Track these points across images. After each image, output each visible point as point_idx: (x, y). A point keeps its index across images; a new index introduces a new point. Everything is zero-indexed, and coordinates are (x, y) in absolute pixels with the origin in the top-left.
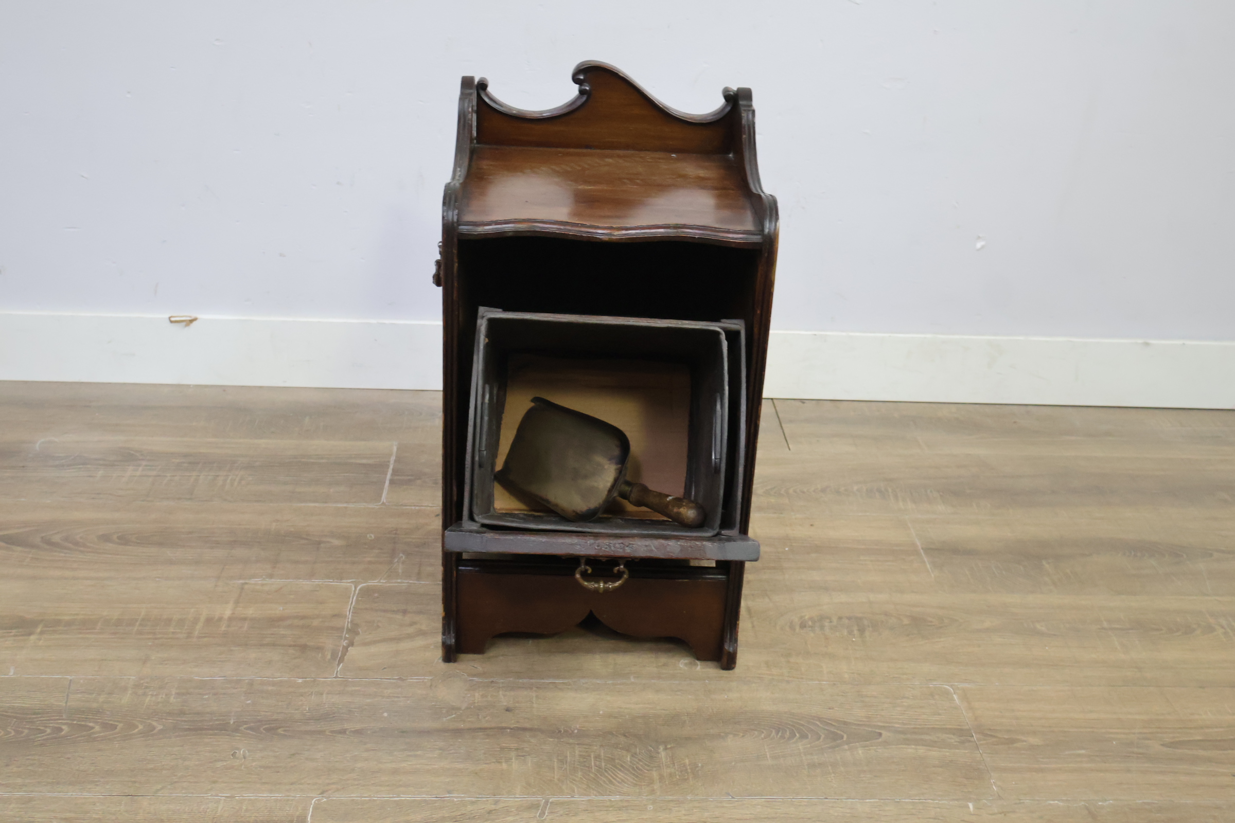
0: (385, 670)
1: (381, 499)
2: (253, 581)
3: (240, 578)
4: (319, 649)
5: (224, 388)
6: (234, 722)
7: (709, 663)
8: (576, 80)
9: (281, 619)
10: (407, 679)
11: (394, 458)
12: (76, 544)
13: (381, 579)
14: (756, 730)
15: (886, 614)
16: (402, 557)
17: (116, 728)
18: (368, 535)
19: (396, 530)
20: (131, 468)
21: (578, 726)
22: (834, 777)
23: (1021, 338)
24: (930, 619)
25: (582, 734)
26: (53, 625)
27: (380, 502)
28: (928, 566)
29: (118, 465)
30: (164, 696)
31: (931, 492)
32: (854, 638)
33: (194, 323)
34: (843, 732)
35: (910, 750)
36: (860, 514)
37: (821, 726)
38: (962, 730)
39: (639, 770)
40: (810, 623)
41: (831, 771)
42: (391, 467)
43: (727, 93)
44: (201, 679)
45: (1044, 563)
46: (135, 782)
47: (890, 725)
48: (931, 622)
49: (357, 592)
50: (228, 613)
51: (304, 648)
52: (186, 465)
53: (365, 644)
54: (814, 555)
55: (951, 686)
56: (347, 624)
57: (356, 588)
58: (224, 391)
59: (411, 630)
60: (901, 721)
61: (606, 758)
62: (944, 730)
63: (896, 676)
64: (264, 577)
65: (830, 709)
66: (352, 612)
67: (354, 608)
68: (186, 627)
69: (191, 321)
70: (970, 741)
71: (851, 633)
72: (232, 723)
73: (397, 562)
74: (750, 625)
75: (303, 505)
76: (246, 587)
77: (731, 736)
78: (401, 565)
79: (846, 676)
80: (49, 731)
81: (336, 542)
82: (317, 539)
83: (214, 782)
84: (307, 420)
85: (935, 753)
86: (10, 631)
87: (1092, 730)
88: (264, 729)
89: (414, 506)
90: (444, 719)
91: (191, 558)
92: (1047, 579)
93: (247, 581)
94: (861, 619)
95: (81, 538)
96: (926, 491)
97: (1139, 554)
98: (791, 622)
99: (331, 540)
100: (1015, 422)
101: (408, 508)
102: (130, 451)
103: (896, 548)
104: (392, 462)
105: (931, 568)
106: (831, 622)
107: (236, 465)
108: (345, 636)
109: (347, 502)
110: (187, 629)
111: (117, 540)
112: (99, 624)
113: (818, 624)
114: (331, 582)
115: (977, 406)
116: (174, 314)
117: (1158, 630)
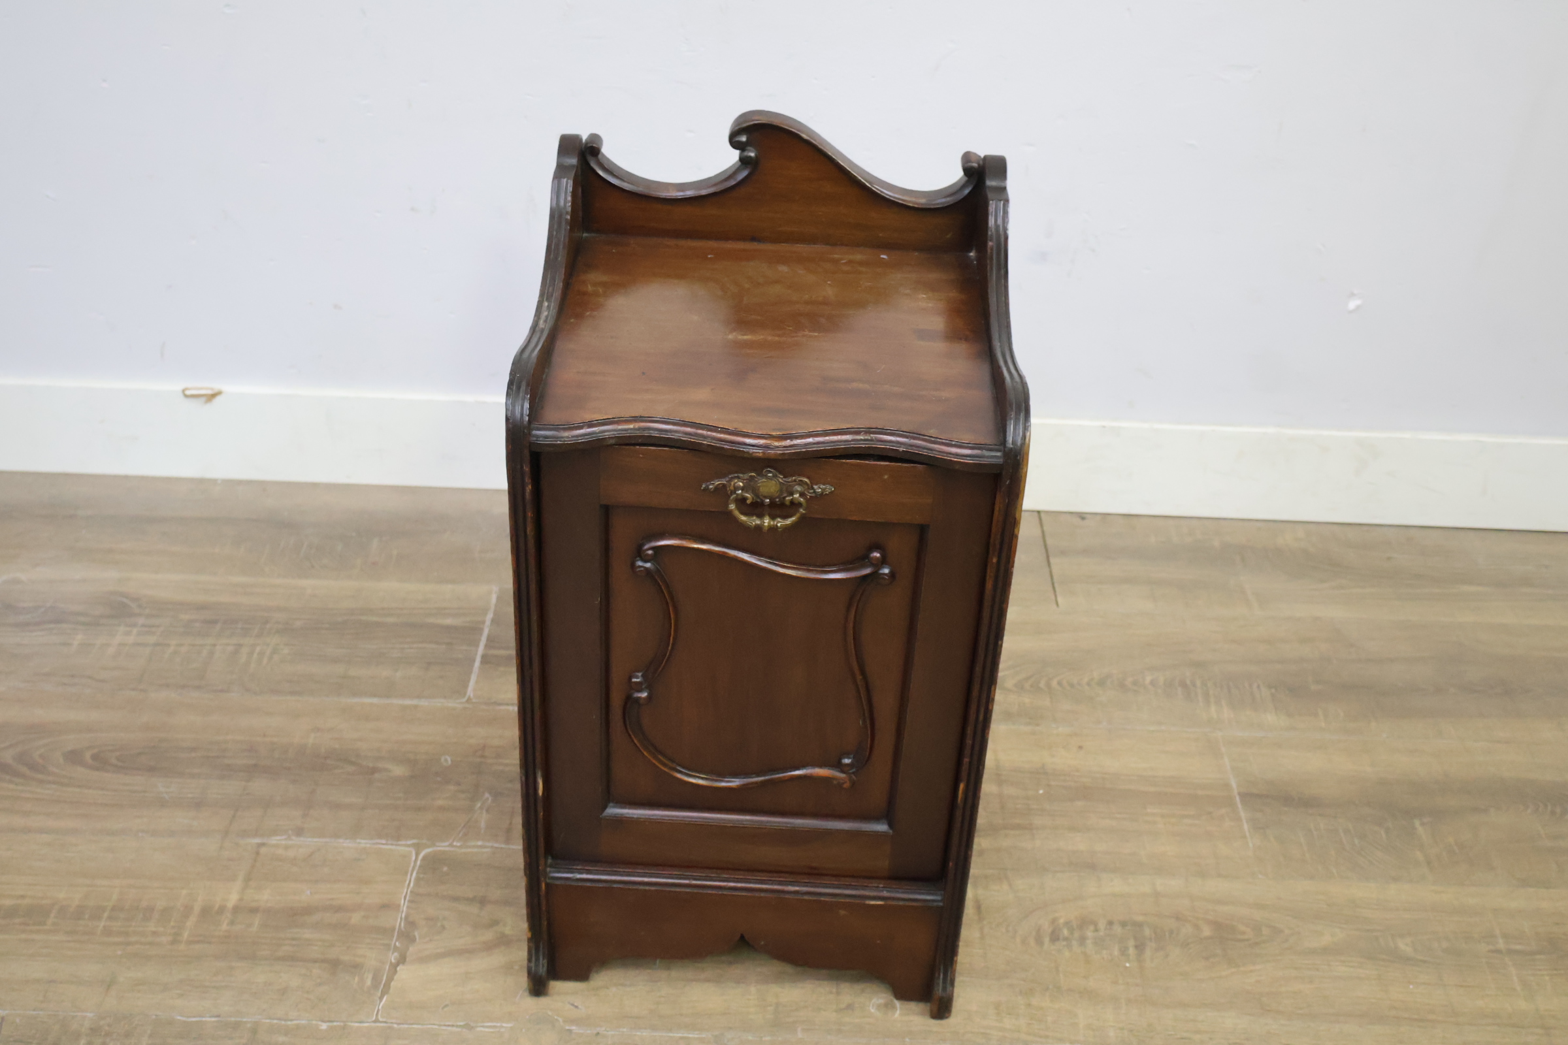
0: (445, 1009)
1: (467, 692)
2: (274, 840)
3: (254, 836)
4: (356, 967)
5: (263, 486)
7: (913, 1006)
8: (734, 143)
9: (308, 910)
10: (477, 1027)
11: (491, 615)
12: (33, 767)
13: (453, 841)
15: (1178, 917)
16: (488, 799)
18: (443, 760)
19: (484, 747)
20: (122, 629)
23: (1407, 435)
24: (1242, 928)
27: (465, 696)
28: (1246, 826)
29: (104, 625)
31: (1258, 687)
32: (1129, 961)
33: (218, 399)
36: (1152, 728)
40: (1066, 932)
42: (486, 632)
43: (970, 164)
44: (184, 1019)
45: (1417, 823)
48: (1244, 933)
49: (419, 863)
50: (233, 899)
51: (334, 965)
52: (197, 625)
53: (423, 960)
54: (1080, 804)
56: (398, 921)
57: (417, 855)
59: (488, 935)
63: (1185, 1035)
64: (290, 832)
66: (409, 901)
67: (411, 892)
68: (172, 924)
69: (213, 396)
71: (1124, 951)
73: (480, 807)
74: (977, 934)
75: (356, 700)
78: (484, 812)
79: (1112, 1034)
81: (398, 771)
82: (371, 765)
84: (375, 543)
89: (512, 705)
91: (190, 796)
92: (1419, 855)
93: (265, 840)
94: (1140, 925)
95: (41, 756)
96: (1251, 686)
97: (1558, 810)
98: (1038, 931)
99: (390, 766)
100: (1389, 559)
101: (502, 708)
102: (125, 600)
103: (1200, 792)
104: (488, 622)
105: (1249, 832)
106: (1096, 930)
107: (268, 626)
108: (395, 943)
109: (419, 697)
110: (173, 927)
111: (90, 761)
112: (52, 915)
113: (1077, 934)
114: (385, 846)
115: (1336, 527)
116: (189, 386)
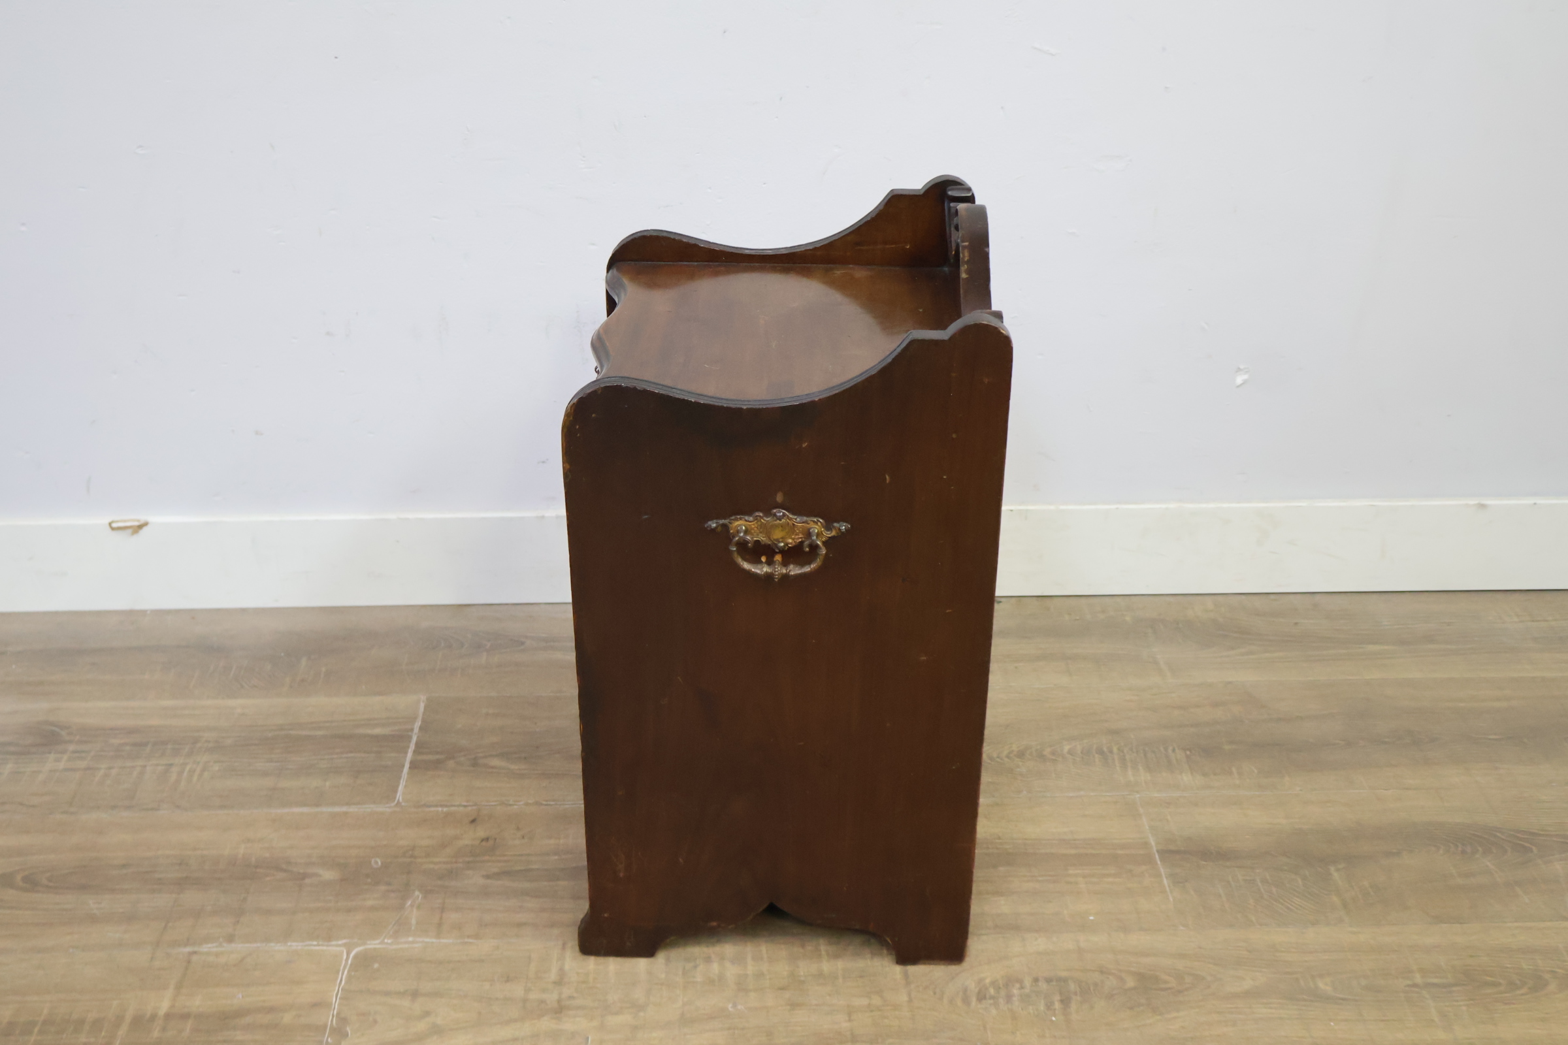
1: (395, 798)
2: (205, 948)
3: (186, 945)
5: (192, 614)
9: (240, 1013)
11: (420, 723)
13: (384, 939)
15: (1102, 971)
16: (418, 897)
18: (373, 862)
19: (413, 848)
20: (52, 756)
23: (1304, 504)
24: (1165, 977)
27: (394, 801)
28: (1165, 882)
29: (35, 753)
31: (1174, 750)
32: (1055, 1015)
33: (145, 529)
36: (1071, 795)
40: (992, 991)
42: (414, 739)
45: (1332, 869)
48: (1166, 982)
49: (349, 962)
50: (164, 1006)
52: (128, 748)
56: (331, 1020)
57: (348, 954)
58: (193, 618)
64: (221, 940)
66: (341, 998)
67: (342, 989)
68: (103, 1034)
69: (140, 527)
71: (1049, 1006)
73: (411, 904)
74: (905, 998)
75: (286, 810)
76: (195, 958)
78: (415, 910)
81: (328, 875)
82: (301, 871)
84: (304, 661)
89: (441, 806)
91: (121, 910)
92: (1335, 899)
93: (196, 949)
94: (1065, 980)
96: (1166, 749)
97: (1469, 849)
98: (965, 990)
99: (321, 871)
100: (1295, 624)
101: (432, 809)
102: (54, 728)
103: (1120, 852)
104: (416, 730)
105: (1169, 886)
106: (1022, 988)
107: (199, 745)
108: (327, 1038)
109: (348, 804)
110: (105, 1037)
111: (21, 883)
113: (1003, 993)
114: (315, 946)
115: (1243, 597)
116: (116, 518)
117: (1495, 985)
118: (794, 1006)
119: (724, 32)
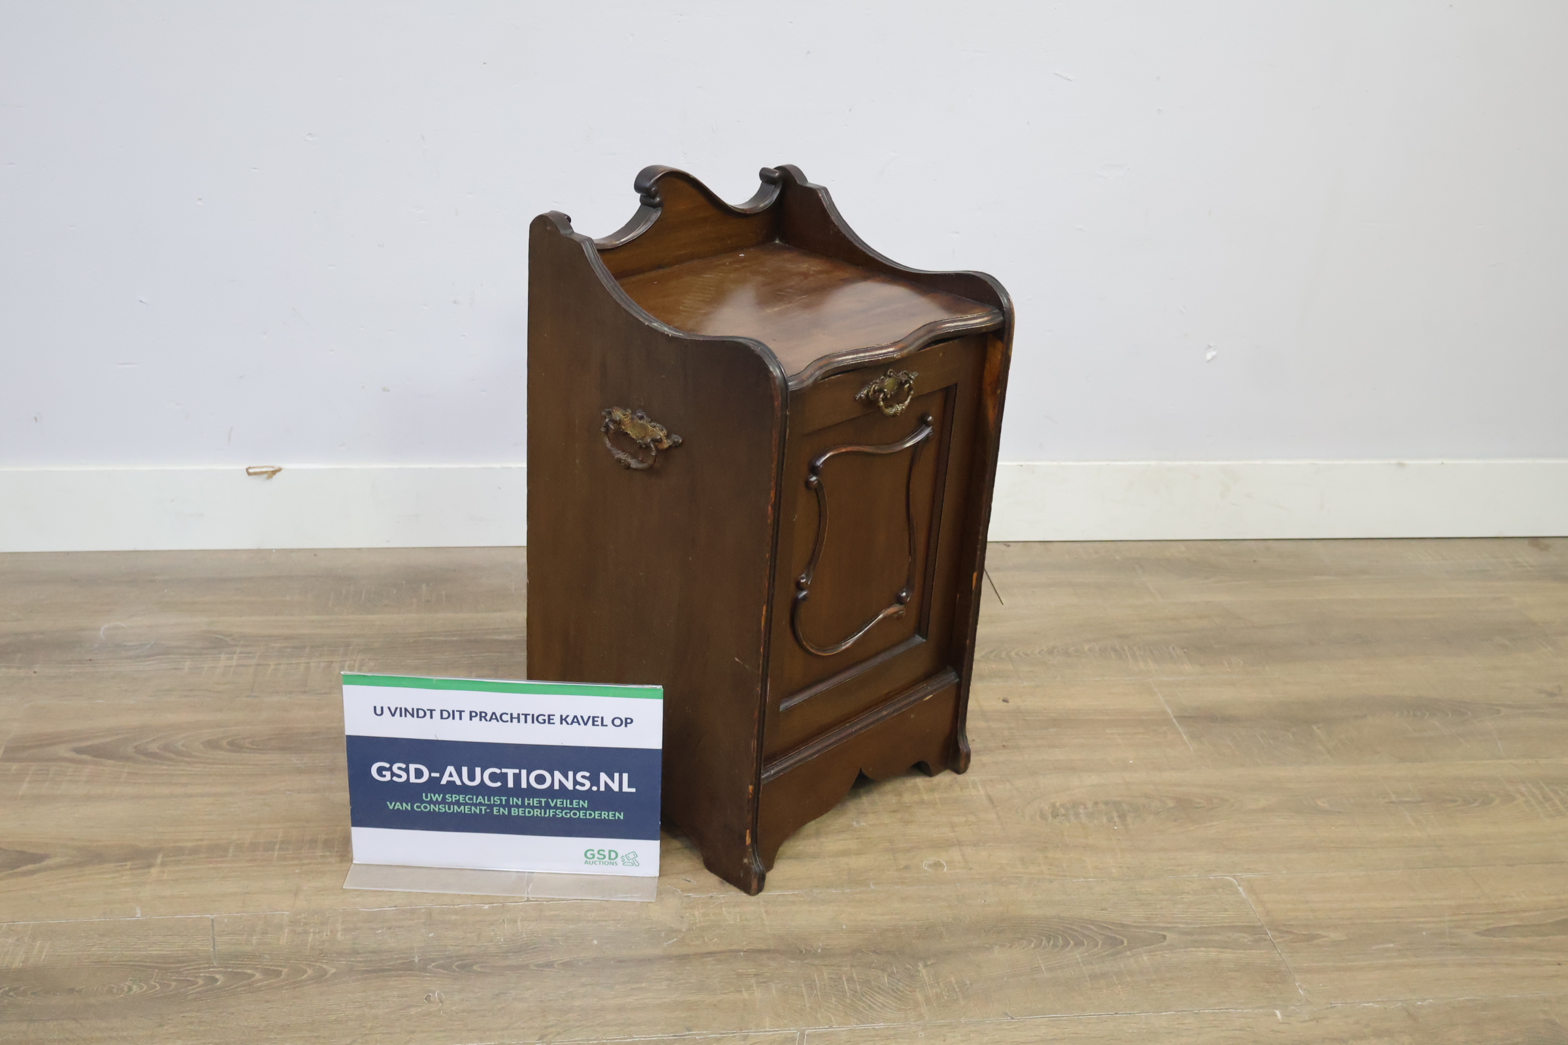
5: (315, 552)
6: (419, 960)
12: (178, 753)
14: (1023, 939)
15: (1147, 796)
17: (281, 975)
20: (223, 656)
21: (821, 945)
22: (1121, 988)
23: (1259, 462)
24: (1198, 800)
25: (827, 953)
26: (176, 853)
28: (1185, 737)
29: (207, 654)
30: (329, 933)
31: (1174, 648)
32: (1116, 825)
33: (278, 474)
34: (1122, 936)
35: (1201, 953)
36: (1097, 679)
37: (1096, 930)
38: (1254, 927)
39: (901, 992)
40: (1063, 811)
41: (1117, 982)
45: (1315, 728)
46: (318, 1037)
47: (1174, 925)
48: (1199, 803)
52: (289, 650)
54: (1053, 730)
55: (1234, 877)
58: (315, 555)
60: (1184, 921)
61: (861, 980)
62: (1232, 928)
63: (1171, 868)
65: (1102, 910)
69: (274, 472)
70: (1265, 940)
71: (1110, 820)
72: (417, 961)
74: (994, 817)
77: (997, 947)
79: (1114, 870)
80: (201, 982)
83: (413, 1032)
84: (424, 586)
85: (1228, 955)
86: (124, 864)
87: (1397, 920)
88: (457, 966)
90: (666, 944)
91: (323, 764)
92: (1320, 747)
94: (1119, 803)
95: (183, 745)
96: (1167, 648)
97: (1418, 714)
98: (1041, 811)
100: (1255, 561)
102: (219, 636)
103: (1144, 718)
105: (1188, 740)
106: (1086, 808)
107: (351, 648)
110: (337, 852)
111: (228, 747)
112: (231, 850)
113: (1071, 812)
115: (1209, 542)
116: (252, 466)
117: (1456, 801)
118: (907, 823)
119: (808, 53)
